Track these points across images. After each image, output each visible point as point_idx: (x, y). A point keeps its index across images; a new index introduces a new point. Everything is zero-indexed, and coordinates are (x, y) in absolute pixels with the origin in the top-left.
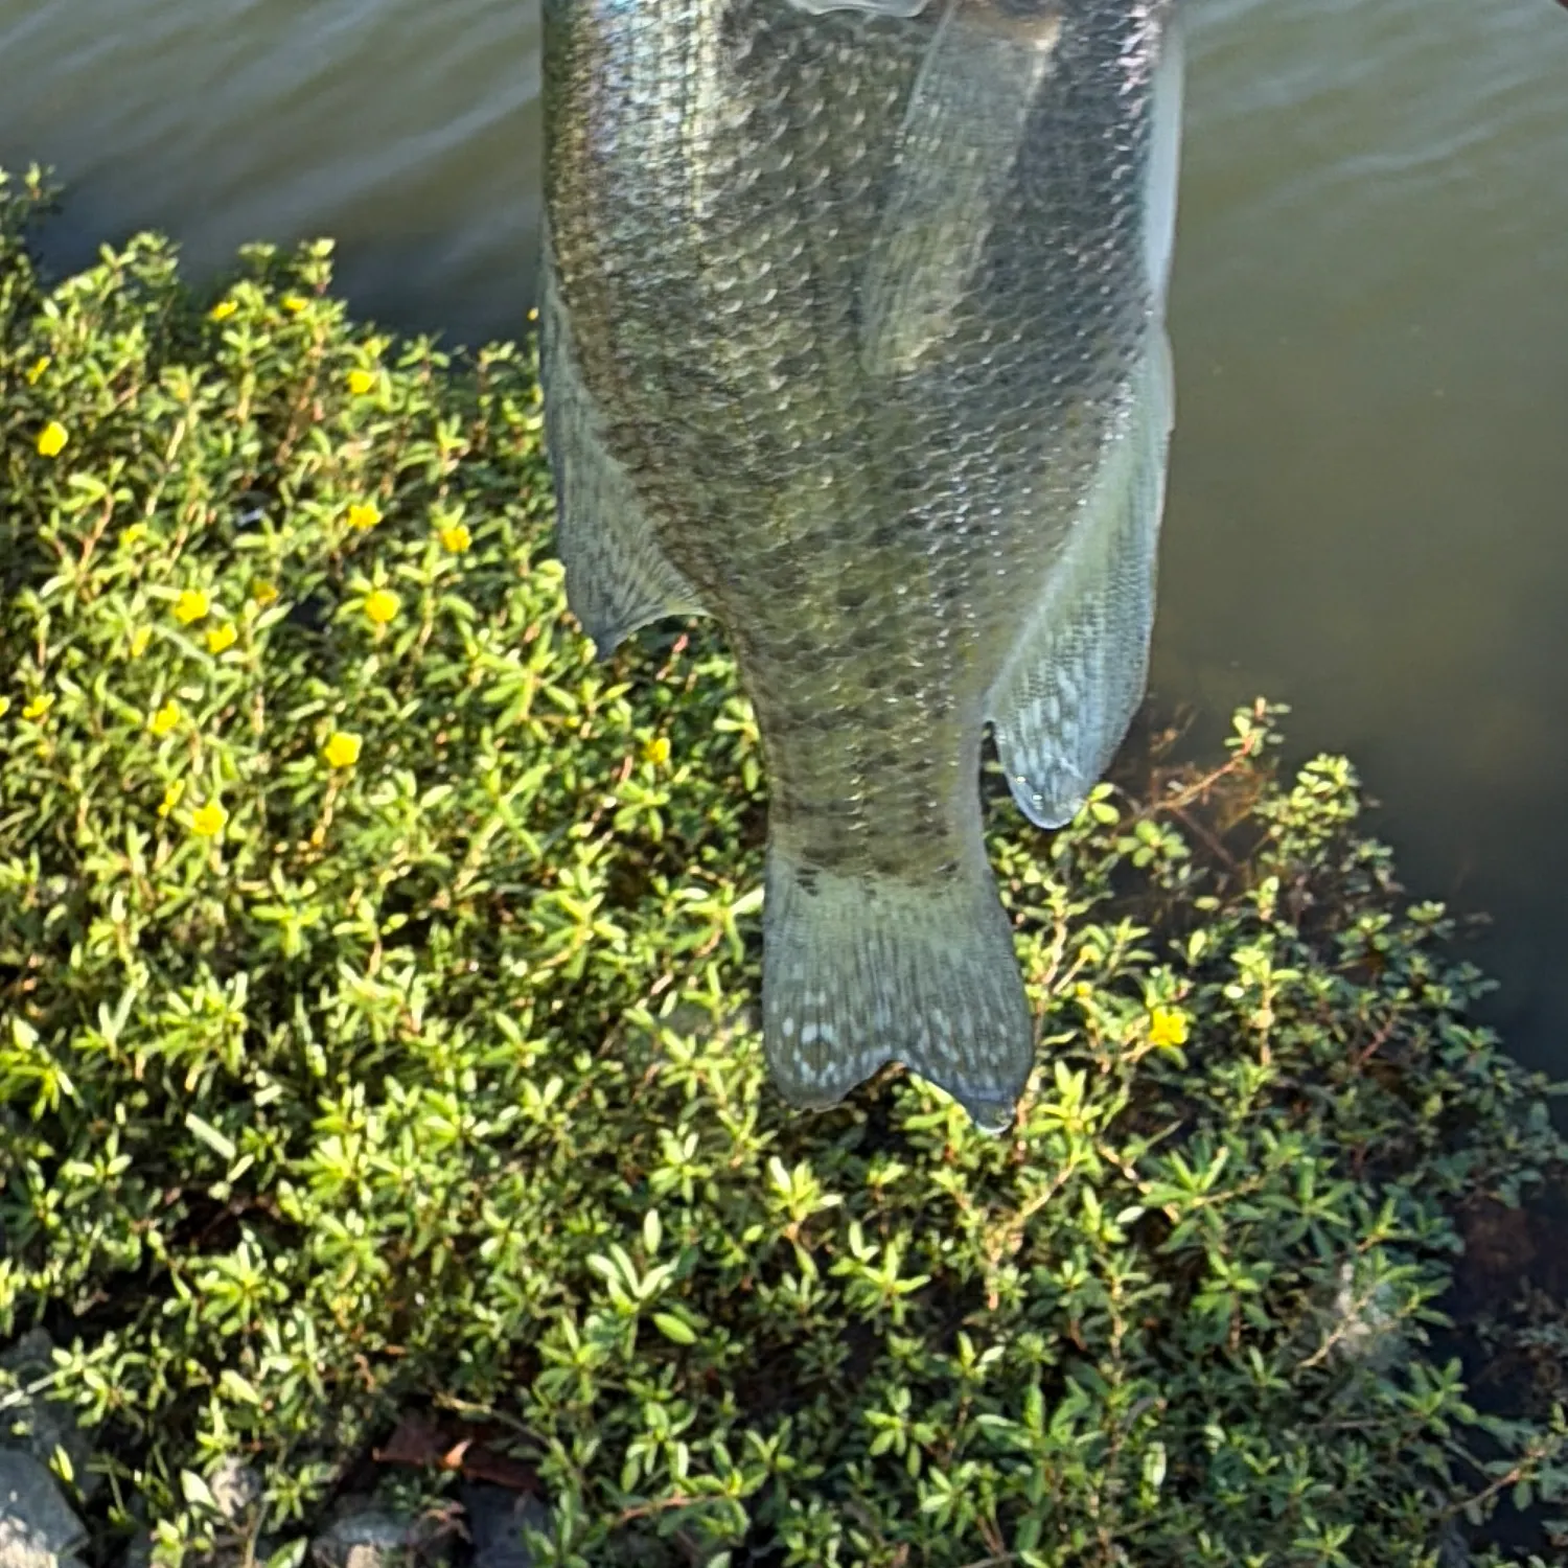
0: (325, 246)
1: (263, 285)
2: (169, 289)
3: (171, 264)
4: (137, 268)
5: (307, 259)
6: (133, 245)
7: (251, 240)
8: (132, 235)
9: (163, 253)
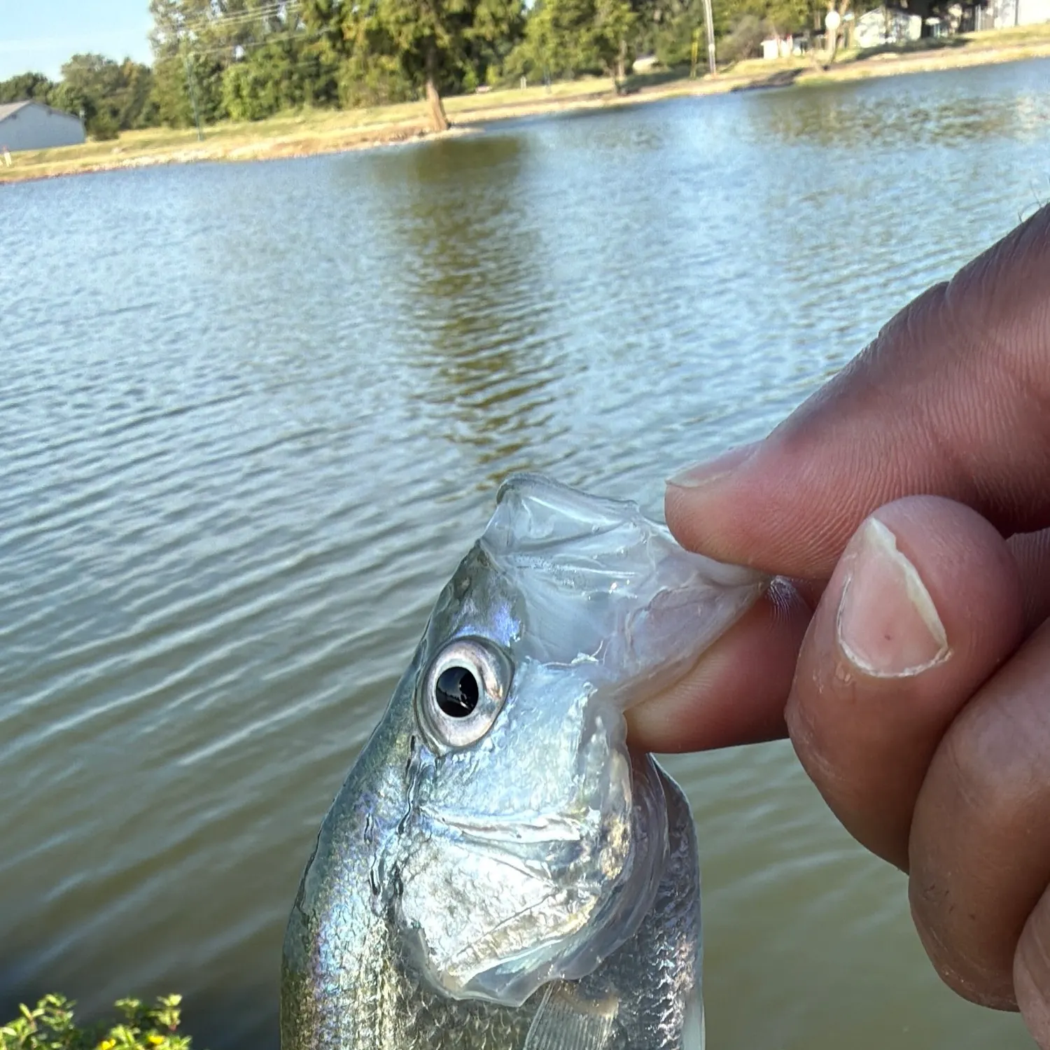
0: (175, 999)
1: (132, 1028)
2: (67, 1032)
3: (70, 1015)
4: (45, 1019)
5: (163, 1008)
6: (42, 1004)
7: (122, 997)
8: (42, 997)
9: (63, 1008)
